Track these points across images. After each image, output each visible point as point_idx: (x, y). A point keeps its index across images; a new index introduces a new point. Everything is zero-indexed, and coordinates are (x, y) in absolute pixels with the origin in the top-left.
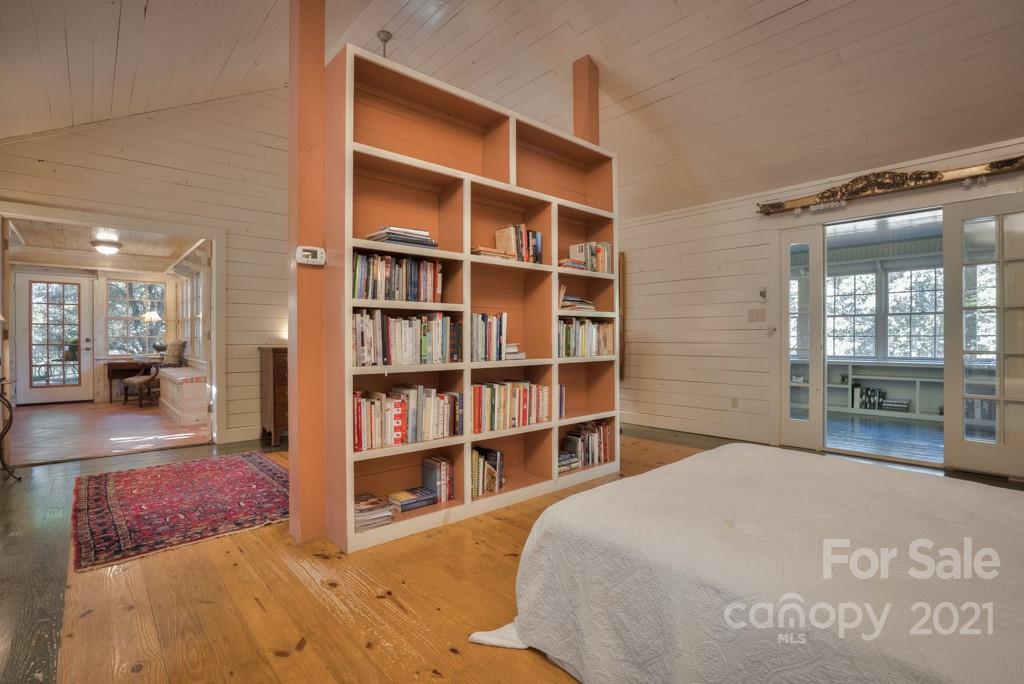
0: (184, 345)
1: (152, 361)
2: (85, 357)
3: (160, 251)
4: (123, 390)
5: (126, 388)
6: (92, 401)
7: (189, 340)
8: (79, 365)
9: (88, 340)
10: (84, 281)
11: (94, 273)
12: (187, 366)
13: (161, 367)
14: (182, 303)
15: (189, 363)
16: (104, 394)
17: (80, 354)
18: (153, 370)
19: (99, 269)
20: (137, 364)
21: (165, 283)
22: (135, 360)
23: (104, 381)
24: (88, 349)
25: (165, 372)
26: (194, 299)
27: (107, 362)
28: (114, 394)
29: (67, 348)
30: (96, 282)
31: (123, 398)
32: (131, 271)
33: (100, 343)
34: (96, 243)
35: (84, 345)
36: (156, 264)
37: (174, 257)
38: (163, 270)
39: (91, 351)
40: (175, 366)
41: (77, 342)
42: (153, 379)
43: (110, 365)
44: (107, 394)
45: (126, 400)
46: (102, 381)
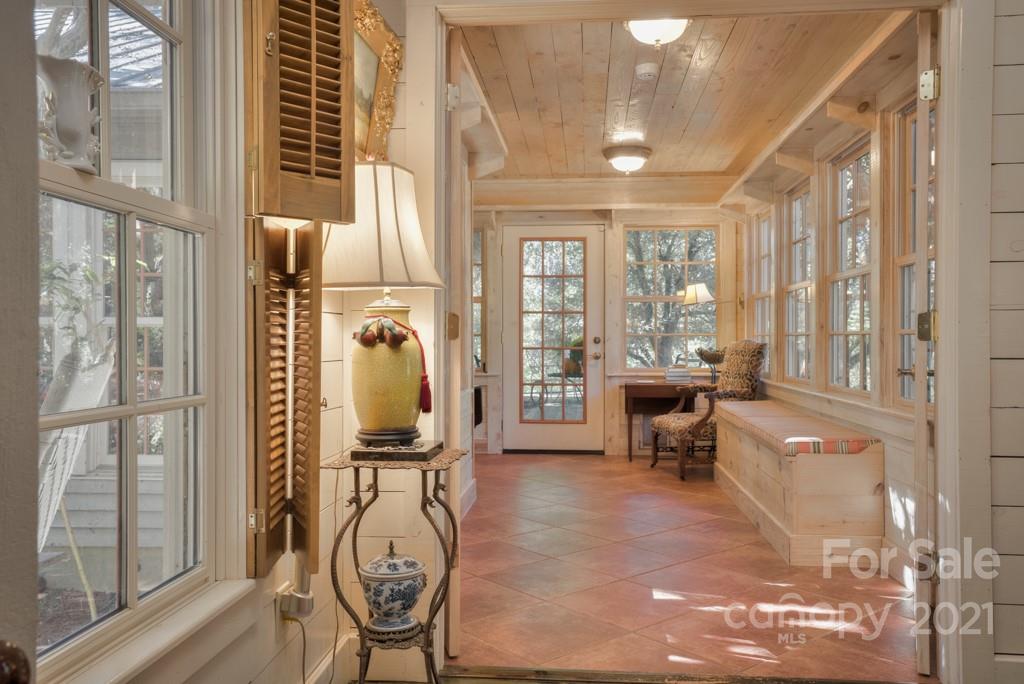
0: (759, 352)
1: (699, 383)
2: (593, 369)
3: (713, 159)
4: (650, 439)
5: (656, 436)
6: (601, 453)
7: (770, 341)
8: (585, 385)
9: (596, 341)
10: (591, 231)
11: (605, 215)
12: (764, 397)
13: (720, 397)
14: (750, 264)
15: (770, 392)
16: (620, 443)
17: (584, 365)
18: (701, 401)
19: (614, 206)
20: (674, 387)
21: (716, 227)
22: (671, 380)
23: (619, 417)
24: (597, 358)
25: (725, 407)
26: (786, 247)
27: (623, 382)
28: (635, 444)
29: (567, 353)
30: (609, 233)
31: (649, 452)
32: (663, 206)
33: (614, 347)
34: (611, 151)
35: (591, 349)
36: (703, 186)
37: (736, 169)
38: (715, 199)
39: (601, 361)
40: (743, 397)
41: (581, 344)
42: (703, 422)
43: (628, 388)
44: (624, 442)
45: (656, 459)
46: (617, 417)
